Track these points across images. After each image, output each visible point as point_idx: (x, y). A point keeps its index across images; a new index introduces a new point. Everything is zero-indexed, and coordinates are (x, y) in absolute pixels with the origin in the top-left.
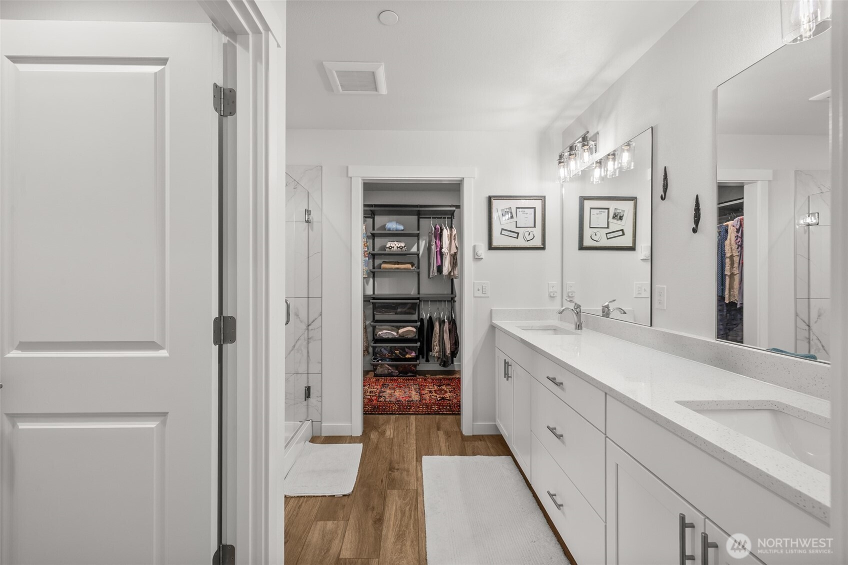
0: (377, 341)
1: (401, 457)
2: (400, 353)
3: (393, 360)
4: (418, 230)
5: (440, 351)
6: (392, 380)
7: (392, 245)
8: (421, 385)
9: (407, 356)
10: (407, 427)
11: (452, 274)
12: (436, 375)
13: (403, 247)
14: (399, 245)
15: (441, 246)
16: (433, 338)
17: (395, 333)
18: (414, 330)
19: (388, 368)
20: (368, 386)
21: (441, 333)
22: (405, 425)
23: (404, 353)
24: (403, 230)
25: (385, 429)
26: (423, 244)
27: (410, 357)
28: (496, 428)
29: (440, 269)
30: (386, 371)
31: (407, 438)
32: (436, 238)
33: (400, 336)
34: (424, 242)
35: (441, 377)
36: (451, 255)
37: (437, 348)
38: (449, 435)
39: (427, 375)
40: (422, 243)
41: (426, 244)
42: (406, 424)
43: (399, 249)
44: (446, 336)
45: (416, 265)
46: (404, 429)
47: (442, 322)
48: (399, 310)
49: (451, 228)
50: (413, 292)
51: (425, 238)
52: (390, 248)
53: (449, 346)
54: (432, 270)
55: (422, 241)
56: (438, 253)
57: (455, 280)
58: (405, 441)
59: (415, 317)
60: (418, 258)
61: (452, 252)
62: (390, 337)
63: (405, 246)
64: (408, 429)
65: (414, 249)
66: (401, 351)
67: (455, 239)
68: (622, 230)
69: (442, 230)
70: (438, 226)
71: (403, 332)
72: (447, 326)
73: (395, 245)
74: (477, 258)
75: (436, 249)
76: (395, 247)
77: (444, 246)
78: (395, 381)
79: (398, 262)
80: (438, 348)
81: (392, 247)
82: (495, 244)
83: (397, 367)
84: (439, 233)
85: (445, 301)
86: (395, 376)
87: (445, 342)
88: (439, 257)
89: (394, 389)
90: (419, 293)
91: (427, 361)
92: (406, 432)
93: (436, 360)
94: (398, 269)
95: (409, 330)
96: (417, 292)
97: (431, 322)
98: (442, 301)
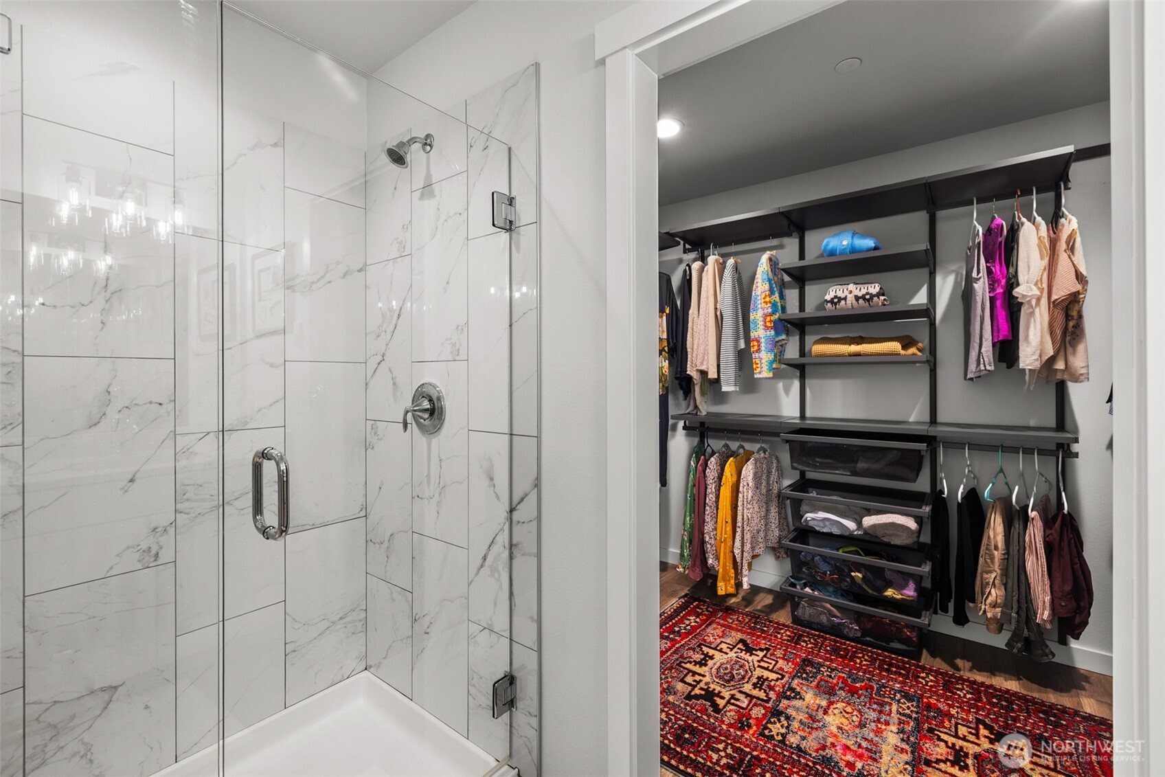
2: (864, 578)
3: (846, 594)
5: (1006, 605)
6: (835, 651)
7: (840, 294)
9: (889, 592)
11: (1060, 365)
12: (993, 672)
13: (872, 296)
14: (862, 290)
15: (1008, 280)
16: (981, 560)
17: (851, 525)
18: (911, 524)
19: (829, 611)
20: (761, 654)
21: (1014, 548)
23: (879, 583)
26: (946, 286)
27: (899, 597)
29: (1007, 351)
30: (824, 619)
33: (866, 533)
34: (951, 279)
35: (1012, 685)
36: (1054, 305)
37: (995, 594)
39: (959, 662)
40: (944, 283)
41: (956, 284)
43: (861, 301)
44: (1035, 566)
45: (924, 343)
47: (1015, 518)
48: (861, 465)
49: (1055, 218)
50: (914, 414)
51: (954, 267)
52: (836, 301)
53: (1048, 598)
54: (973, 355)
55: (945, 278)
56: (998, 303)
59: (922, 484)
60: (932, 324)
61: (1059, 293)
62: (836, 531)
63: (878, 295)
65: (921, 298)
66: (868, 574)
67: (1071, 249)
70: (1000, 222)
71: (874, 526)
72: (1035, 533)
73: (848, 293)
75: (992, 289)
76: (850, 298)
77: (1021, 278)
78: (843, 657)
79: (861, 337)
80: (1001, 592)
81: (840, 299)
83: (858, 617)
84: (1002, 239)
86: (851, 640)
87: (1031, 580)
88: (1002, 314)
89: (830, 692)
90: (933, 420)
91: (961, 619)
93: (993, 628)
94: (858, 355)
95: (893, 525)
96: (926, 418)
97: (974, 507)
98: (1013, 450)
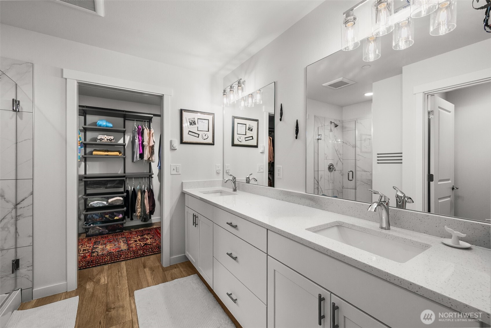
0: (88, 209)
1: (116, 298)
2: (109, 216)
3: (103, 222)
4: (124, 127)
5: (141, 212)
6: (102, 238)
7: (102, 138)
8: (128, 237)
9: (116, 218)
10: (119, 271)
11: (151, 159)
12: (138, 229)
13: (112, 140)
14: (109, 138)
15: (142, 141)
16: (136, 204)
17: (105, 203)
18: (121, 199)
19: (99, 229)
20: (81, 246)
21: (143, 199)
22: (117, 271)
23: (113, 216)
24: (112, 127)
25: (100, 278)
26: (128, 138)
27: (118, 218)
28: (186, 257)
29: (142, 156)
30: (97, 232)
31: (120, 281)
32: (138, 135)
33: (109, 204)
34: (129, 137)
35: (142, 229)
36: (150, 147)
37: (139, 210)
38: (153, 270)
39: (131, 230)
40: (127, 138)
42: (118, 269)
43: (108, 140)
44: (146, 201)
45: (123, 153)
46: (117, 274)
47: (143, 192)
48: (109, 185)
49: (150, 128)
50: (120, 172)
51: (129, 134)
52: (101, 140)
53: (148, 208)
54: (135, 156)
55: (127, 136)
56: (140, 145)
57: (152, 163)
58: (118, 283)
59: (122, 190)
60: (124, 148)
61: (151, 145)
62: (101, 205)
63: (113, 139)
64: (120, 273)
65: (121, 141)
66: (110, 215)
67: (153, 136)
68: (252, 137)
69: (143, 130)
70: (140, 127)
71: (112, 201)
72: (146, 194)
73: (105, 138)
74: (173, 149)
75: (139, 142)
76: (105, 139)
77: (145, 140)
78: (105, 238)
79: (107, 150)
80: (140, 209)
81: (102, 139)
82: (185, 140)
83: (107, 227)
84: (141, 131)
85: (145, 178)
86: (105, 234)
87: (146, 205)
88: (141, 148)
90: (125, 172)
91: (132, 219)
92: (119, 276)
93: (139, 218)
94: (107, 155)
95: (117, 200)
96: (123, 172)
97: (134, 193)
98: (142, 178)
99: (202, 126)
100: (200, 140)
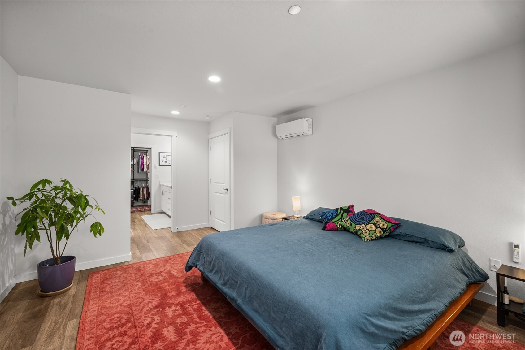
4: (134, 156)
5: (143, 197)
15: (143, 162)
16: (140, 193)
18: (133, 191)
21: (143, 191)
28: (162, 210)
29: (143, 170)
32: (141, 159)
34: (136, 160)
36: (147, 165)
37: (141, 197)
41: (137, 161)
44: (145, 193)
47: (143, 188)
49: (147, 156)
53: (146, 196)
54: (139, 170)
57: (148, 173)
61: (147, 164)
67: (148, 160)
69: (144, 157)
70: (142, 155)
72: (145, 189)
74: (156, 168)
75: (141, 163)
82: (161, 164)
84: (142, 157)
85: (144, 181)
88: (142, 166)
90: (134, 178)
91: (138, 201)
93: (141, 201)
96: (133, 178)
97: (139, 187)
98: (143, 181)
99: (169, 158)
100: (167, 164)
